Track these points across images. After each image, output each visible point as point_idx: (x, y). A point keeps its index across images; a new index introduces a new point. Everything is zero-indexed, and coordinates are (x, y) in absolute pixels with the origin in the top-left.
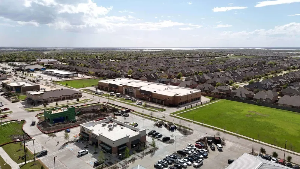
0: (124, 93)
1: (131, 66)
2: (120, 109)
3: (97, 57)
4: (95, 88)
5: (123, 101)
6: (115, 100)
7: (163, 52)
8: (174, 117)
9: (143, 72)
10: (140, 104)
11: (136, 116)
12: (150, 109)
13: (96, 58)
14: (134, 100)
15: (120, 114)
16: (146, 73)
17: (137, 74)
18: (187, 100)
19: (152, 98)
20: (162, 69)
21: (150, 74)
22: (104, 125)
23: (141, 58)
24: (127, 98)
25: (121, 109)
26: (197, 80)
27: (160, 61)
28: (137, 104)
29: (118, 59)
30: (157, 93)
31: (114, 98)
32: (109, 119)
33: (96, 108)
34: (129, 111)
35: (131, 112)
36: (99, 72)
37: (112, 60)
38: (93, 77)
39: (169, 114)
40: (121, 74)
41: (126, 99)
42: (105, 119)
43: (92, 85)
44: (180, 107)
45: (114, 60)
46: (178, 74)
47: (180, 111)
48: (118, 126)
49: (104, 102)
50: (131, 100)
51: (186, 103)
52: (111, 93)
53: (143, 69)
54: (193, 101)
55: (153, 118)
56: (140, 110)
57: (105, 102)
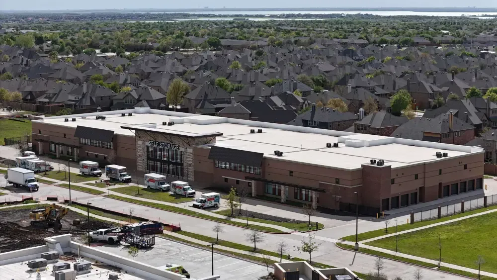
0: (141, 164)
1: (185, 72)
2: (117, 224)
3: (40, 40)
4: (18, 151)
5: (136, 196)
6: (100, 193)
7: (337, 23)
8: (356, 249)
9: (237, 90)
10: (207, 204)
11: (185, 248)
12: (250, 223)
13: (37, 47)
14: (182, 192)
15: (115, 237)
16: (252, 92)
17: (206, 95)
18: (422, 189)
19: (263, 181)
20: (324, 81)
21: (267, 97)
22: (35, 267)
23: (236, 43)
24: (152, 185)
25: (119, 222)
26: (476, 120)
27: (318, 52)
28: (195, 206)
29: (129, 48)
30: (286, 157)
31: (97, 185)
32: (58, 246)
33: (12, 221)
34: (156, 228)
35: (165, 232)
36: (41, 93)
37: (104, 51)
38: (13, 112)
39: (337, 241)
40: (137, 97)
41: (150, 189)
42: (44, 243)
43: (6, 140)
44: (387, 217)
45: (113, 54)
46: (394, 98)
47: (386, 231)
48: (94, 270)
49: (49, 199)
50: (170, 193)
51: (416, 203)
52: (85, 166)
53: (239, 79)
54: (447, 194)
55: (261, 256)
56: (206, 228)
57: (55, 199)
